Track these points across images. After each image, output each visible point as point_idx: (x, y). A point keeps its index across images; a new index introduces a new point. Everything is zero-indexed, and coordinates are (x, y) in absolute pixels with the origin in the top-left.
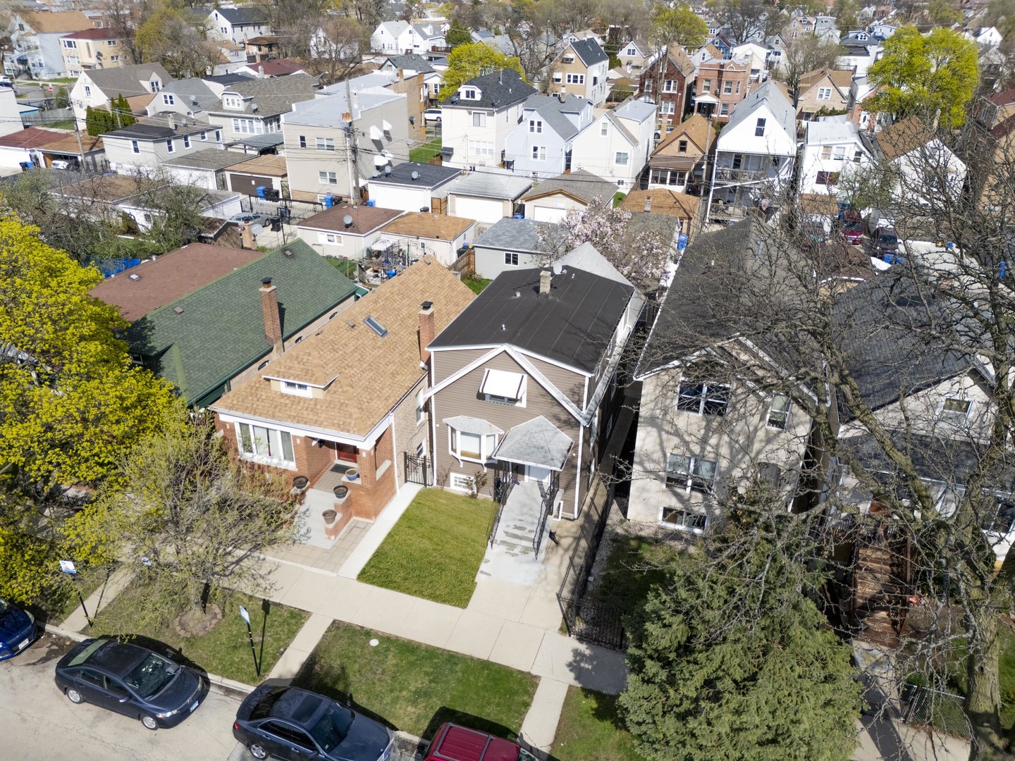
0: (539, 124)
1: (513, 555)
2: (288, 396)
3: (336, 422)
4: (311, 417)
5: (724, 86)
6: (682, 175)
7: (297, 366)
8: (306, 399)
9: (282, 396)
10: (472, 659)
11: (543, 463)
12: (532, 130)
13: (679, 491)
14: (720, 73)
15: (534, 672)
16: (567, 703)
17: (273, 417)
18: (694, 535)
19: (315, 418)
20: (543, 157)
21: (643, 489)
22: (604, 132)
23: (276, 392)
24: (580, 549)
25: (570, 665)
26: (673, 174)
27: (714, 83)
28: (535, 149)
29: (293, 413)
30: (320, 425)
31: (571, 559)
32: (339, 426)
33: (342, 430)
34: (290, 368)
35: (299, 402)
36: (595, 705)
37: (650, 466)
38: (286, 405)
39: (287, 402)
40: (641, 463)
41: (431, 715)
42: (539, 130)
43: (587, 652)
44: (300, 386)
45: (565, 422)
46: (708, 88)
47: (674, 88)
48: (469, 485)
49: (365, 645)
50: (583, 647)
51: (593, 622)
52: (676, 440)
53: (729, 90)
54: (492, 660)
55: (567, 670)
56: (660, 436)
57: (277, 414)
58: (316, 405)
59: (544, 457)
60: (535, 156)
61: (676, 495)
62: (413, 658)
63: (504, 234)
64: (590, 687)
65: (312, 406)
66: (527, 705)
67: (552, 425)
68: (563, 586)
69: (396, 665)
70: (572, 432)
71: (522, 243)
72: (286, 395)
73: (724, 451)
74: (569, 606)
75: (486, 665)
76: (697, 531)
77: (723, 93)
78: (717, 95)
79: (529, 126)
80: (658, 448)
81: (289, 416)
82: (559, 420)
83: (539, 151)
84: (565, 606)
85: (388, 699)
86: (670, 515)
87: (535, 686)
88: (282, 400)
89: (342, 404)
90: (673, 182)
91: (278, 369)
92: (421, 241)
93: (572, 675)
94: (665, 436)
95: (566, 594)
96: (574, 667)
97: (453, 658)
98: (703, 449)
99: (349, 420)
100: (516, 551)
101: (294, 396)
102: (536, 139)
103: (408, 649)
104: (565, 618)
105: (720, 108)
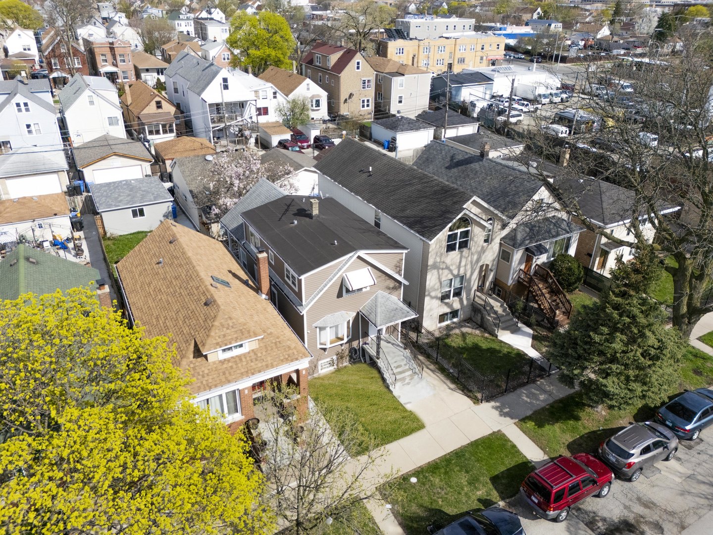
0: (26, 104)
1: (408, 384)
2: (228, 360)
3: (282, 358)
4: (260, 365)
5: (118, 58)
6: (171, 126)
7: (228, 331)
8: (244, 355)
9: (222, 362)
10: (465, 447)
11: (406, 317)
12: (20, 110)
13: (447, 301)
14: (112, 49)
15: (496, 430)
16: (524, 432)
17: (229, 382)
18: (454, 323)
19: (264, 364)
20: (38, 131)
21: (431, 310)
22: (92, 103)
23: (214, 363)
24: (423, 361)
25: (501, 415)
26: (164, 126)
27: (109, 57)
28: (28, 126)
29: (243, 370)
30: (272, 367)
31: (428, 368)
32: (287, 359)
33: (292, 361)
34: (224, 336)
35: (241, 360)
36: (533, 424)
37: (433, 294)
38: (231, 367)
39: (230, 364)
40: (429, 295)
41: (491, 486)
42: (27, 110)
43: (498, 404)
44: (236, 347)
45: (393, 288)
46: (106, 61)
47: (78, 63)
48: (332, 363)
49: (413, 486)
50: (493, 404)
51: (481, 389)
52: (446, 272)
53: (124, 61)
54: (473, 440)
55: (503, 418)
56: (438, 273)
57: (230, 378)
58: (255, 354)
59: (403, 313)
60: (30, 132)
61: (447, 304)
62: (443, 470)
63: (119, 195)
64: (521, 418)
65: (253, 357)
66: (514, 446)
67: (386, 294)
68: (445, 383)
69: (441, 480)
70: (397, 293)
71: (142, 198)
72: (225, 360)
73: (469, 267)
74: (463, 391)
75: (475, 444)
76: (455, 320)
77: (120, 64)
78: (116, 66)
79: (16, 108)
80: (437, 281)
81: (242, 374)
82: (389, 288)
83: (32, 128)
84: (460, 392)
85: (464, 499)
86: (442, 318)
87: (504, 435)
88: (225, 366)
89: (276, 343)
90: (165, 132)
91: (215, 342)
92: (36, 223)
93: (508, 419)
94: (441, 271)
95: (453, 386)
96: (503, 414)
97: (458, 454)
98: (459, 271)
99: (291, 352)
100: (407, 381)
101: (232, 357)
102: (25, 117)
103: (433, 468)
104: (469, 397)
105: (121, 74)
